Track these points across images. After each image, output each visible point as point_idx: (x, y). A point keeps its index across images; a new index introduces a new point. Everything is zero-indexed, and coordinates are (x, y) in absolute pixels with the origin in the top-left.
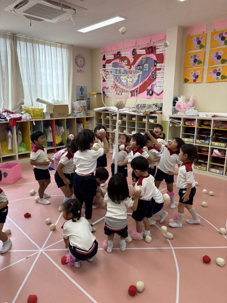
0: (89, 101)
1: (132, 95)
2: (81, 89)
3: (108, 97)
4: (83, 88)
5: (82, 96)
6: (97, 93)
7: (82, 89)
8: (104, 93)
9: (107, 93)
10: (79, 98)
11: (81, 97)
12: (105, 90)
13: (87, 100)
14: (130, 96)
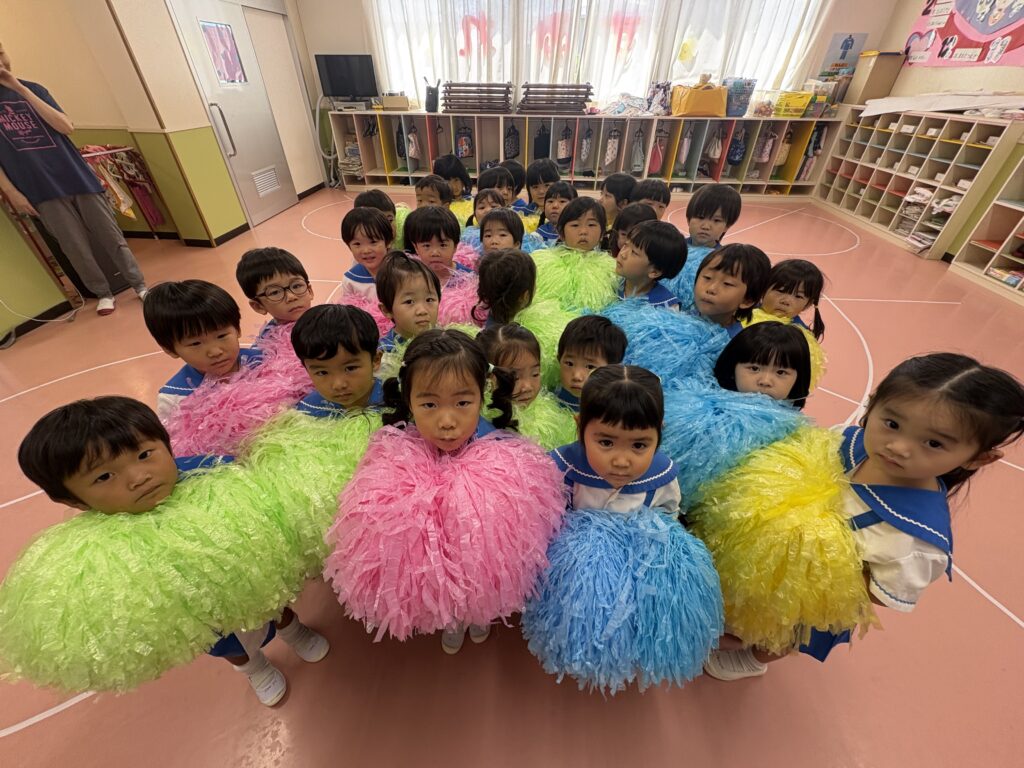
0: (851, 79)
1: (982, 58)
2: (846, 41)
3: (910, 64)
4: (852, 41)
5: (842, 61)
6: (881, 54)
7: (848, 44)
8: (907, 51)
9: (912, 54)
10: (827, 70)
11: (836, 65)
12: (916, 43)
13: (848, 73)
14: (976, 58)
